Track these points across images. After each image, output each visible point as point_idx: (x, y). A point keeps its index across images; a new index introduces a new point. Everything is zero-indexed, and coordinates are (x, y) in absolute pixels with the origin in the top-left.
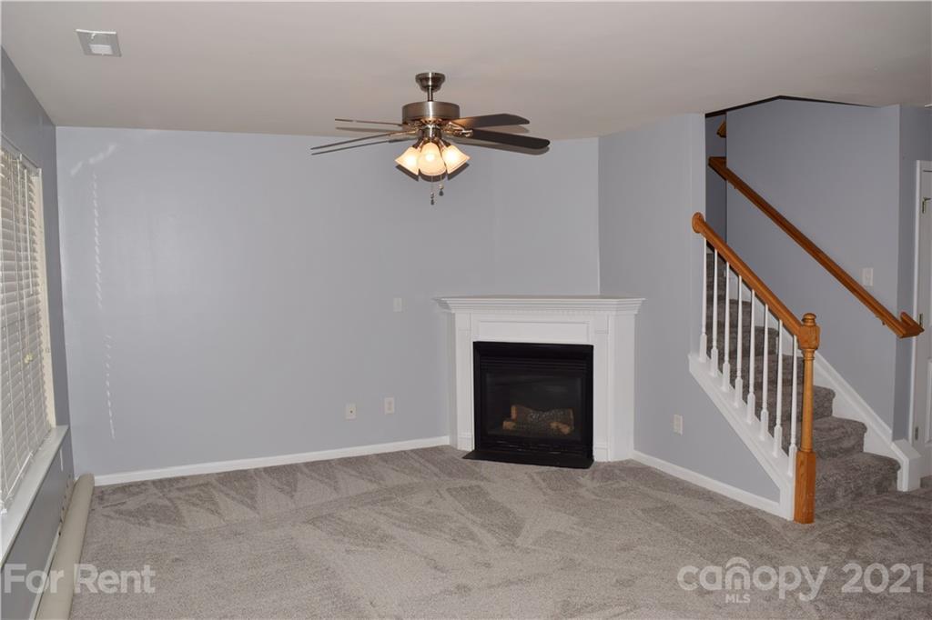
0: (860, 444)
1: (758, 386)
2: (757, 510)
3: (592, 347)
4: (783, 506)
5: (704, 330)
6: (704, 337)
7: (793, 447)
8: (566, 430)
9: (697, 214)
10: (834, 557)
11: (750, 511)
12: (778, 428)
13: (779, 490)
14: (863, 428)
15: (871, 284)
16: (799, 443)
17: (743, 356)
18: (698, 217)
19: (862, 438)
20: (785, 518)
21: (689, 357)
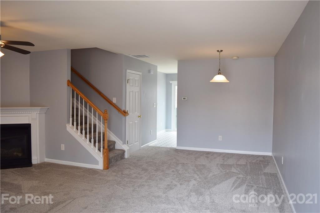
0: (114, 147)
1: (90, 132)
2: (93, 169)
3: (30, 124)
4: (100, 166)
5: (71, 116)
6: (71, 119)
7: (102, 149)
8: (20, 155)
9: (69, 80)
10: (119, 176)
11: (91, 169)
12: (97, 144)
13: (98, 162)
14: (114, 142)
15: (116, 102)
16: (104, 148)
17: (85, 124)
18: (68, 81)
19: (114, 145)
20: (101, 169)
21: (67, 125)
